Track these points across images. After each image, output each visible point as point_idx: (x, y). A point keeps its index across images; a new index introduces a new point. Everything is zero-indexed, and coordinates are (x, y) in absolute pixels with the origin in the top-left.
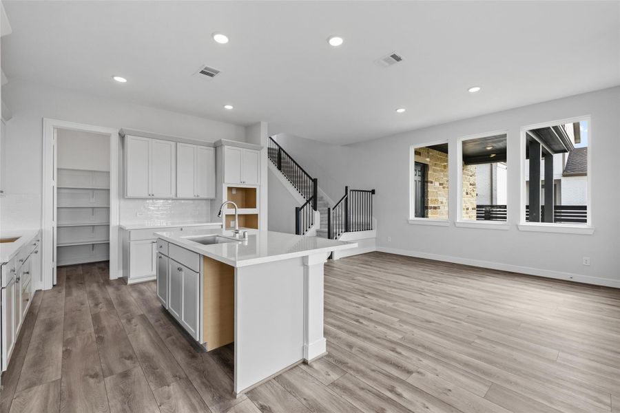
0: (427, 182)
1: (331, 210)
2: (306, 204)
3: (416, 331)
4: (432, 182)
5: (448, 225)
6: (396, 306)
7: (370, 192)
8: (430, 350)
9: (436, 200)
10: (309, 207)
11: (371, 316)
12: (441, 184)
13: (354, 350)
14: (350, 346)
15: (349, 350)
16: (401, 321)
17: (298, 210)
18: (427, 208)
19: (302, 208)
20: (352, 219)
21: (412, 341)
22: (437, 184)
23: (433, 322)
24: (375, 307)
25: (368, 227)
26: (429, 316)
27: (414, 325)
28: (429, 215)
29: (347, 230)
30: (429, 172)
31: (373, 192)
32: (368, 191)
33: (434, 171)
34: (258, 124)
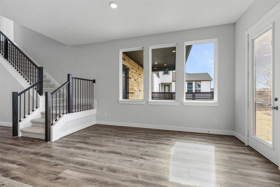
0: (128, 78)
1: (49, 95)
2: (28, 89)
4: (131, 78)
5: (144, 103)
7: (91, 81)
9: (133, 89)
10: (33, 92)
12: (135, 80)
17: (15, 96)
18: (128, 93)
19: (20, 94)
20: (75, 101)
22: (133, 80)
25: (89, 107)
28: (130, 97)
29: (69, 111)
30: (130, 72)
31: (94, 81)
32: (89, 80)
33: (132, 72)
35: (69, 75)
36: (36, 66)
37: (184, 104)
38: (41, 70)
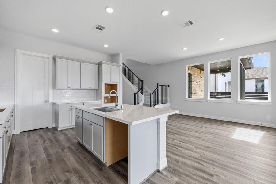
0: (191, 82)
1: (151, 94)
2: (138, 92)
3: (204, 152)
4: (193, 82)
5: (204, 101)
6: (190, 139)
7: (167, 86)
8: (216, 162)
9: (195, 90)
10: (140, 93)
11: (180, 145)
12: (197, 83)
13: (180, 164)
14: (178, 161)
15: (177, 163)
16: (195, 147)
17: (135, 94)
18: (191, 93)
19: (136, 94)
20: (160, 98)
21: (205, 158)
22: (195, 83)
23: (211, 148)
24: (181, 140)
25: (166, 102)
26: (208, 144)
27: (203, 149)
28: (192, 96)
29: (158, 103)
30: (192, 77)
31: (169, 86)
33: (194, 77)
34: (118, 54)
35: (158, 84)
36: (140, 80)
37: (238, 102)
38: (142, 81)
